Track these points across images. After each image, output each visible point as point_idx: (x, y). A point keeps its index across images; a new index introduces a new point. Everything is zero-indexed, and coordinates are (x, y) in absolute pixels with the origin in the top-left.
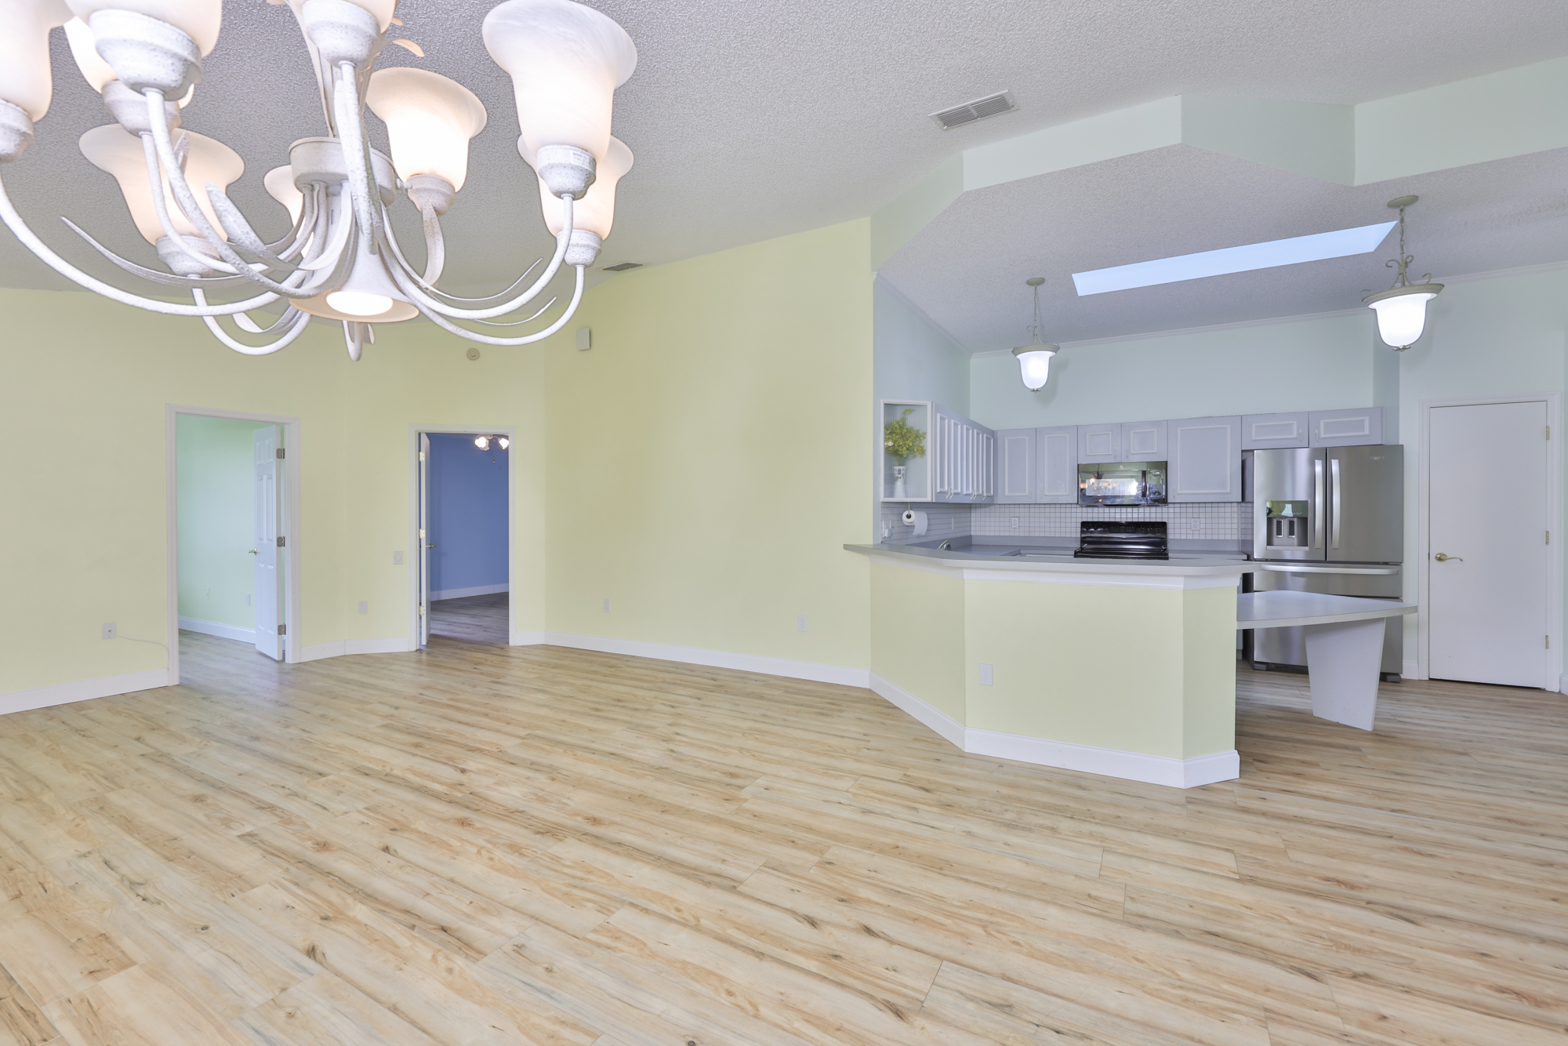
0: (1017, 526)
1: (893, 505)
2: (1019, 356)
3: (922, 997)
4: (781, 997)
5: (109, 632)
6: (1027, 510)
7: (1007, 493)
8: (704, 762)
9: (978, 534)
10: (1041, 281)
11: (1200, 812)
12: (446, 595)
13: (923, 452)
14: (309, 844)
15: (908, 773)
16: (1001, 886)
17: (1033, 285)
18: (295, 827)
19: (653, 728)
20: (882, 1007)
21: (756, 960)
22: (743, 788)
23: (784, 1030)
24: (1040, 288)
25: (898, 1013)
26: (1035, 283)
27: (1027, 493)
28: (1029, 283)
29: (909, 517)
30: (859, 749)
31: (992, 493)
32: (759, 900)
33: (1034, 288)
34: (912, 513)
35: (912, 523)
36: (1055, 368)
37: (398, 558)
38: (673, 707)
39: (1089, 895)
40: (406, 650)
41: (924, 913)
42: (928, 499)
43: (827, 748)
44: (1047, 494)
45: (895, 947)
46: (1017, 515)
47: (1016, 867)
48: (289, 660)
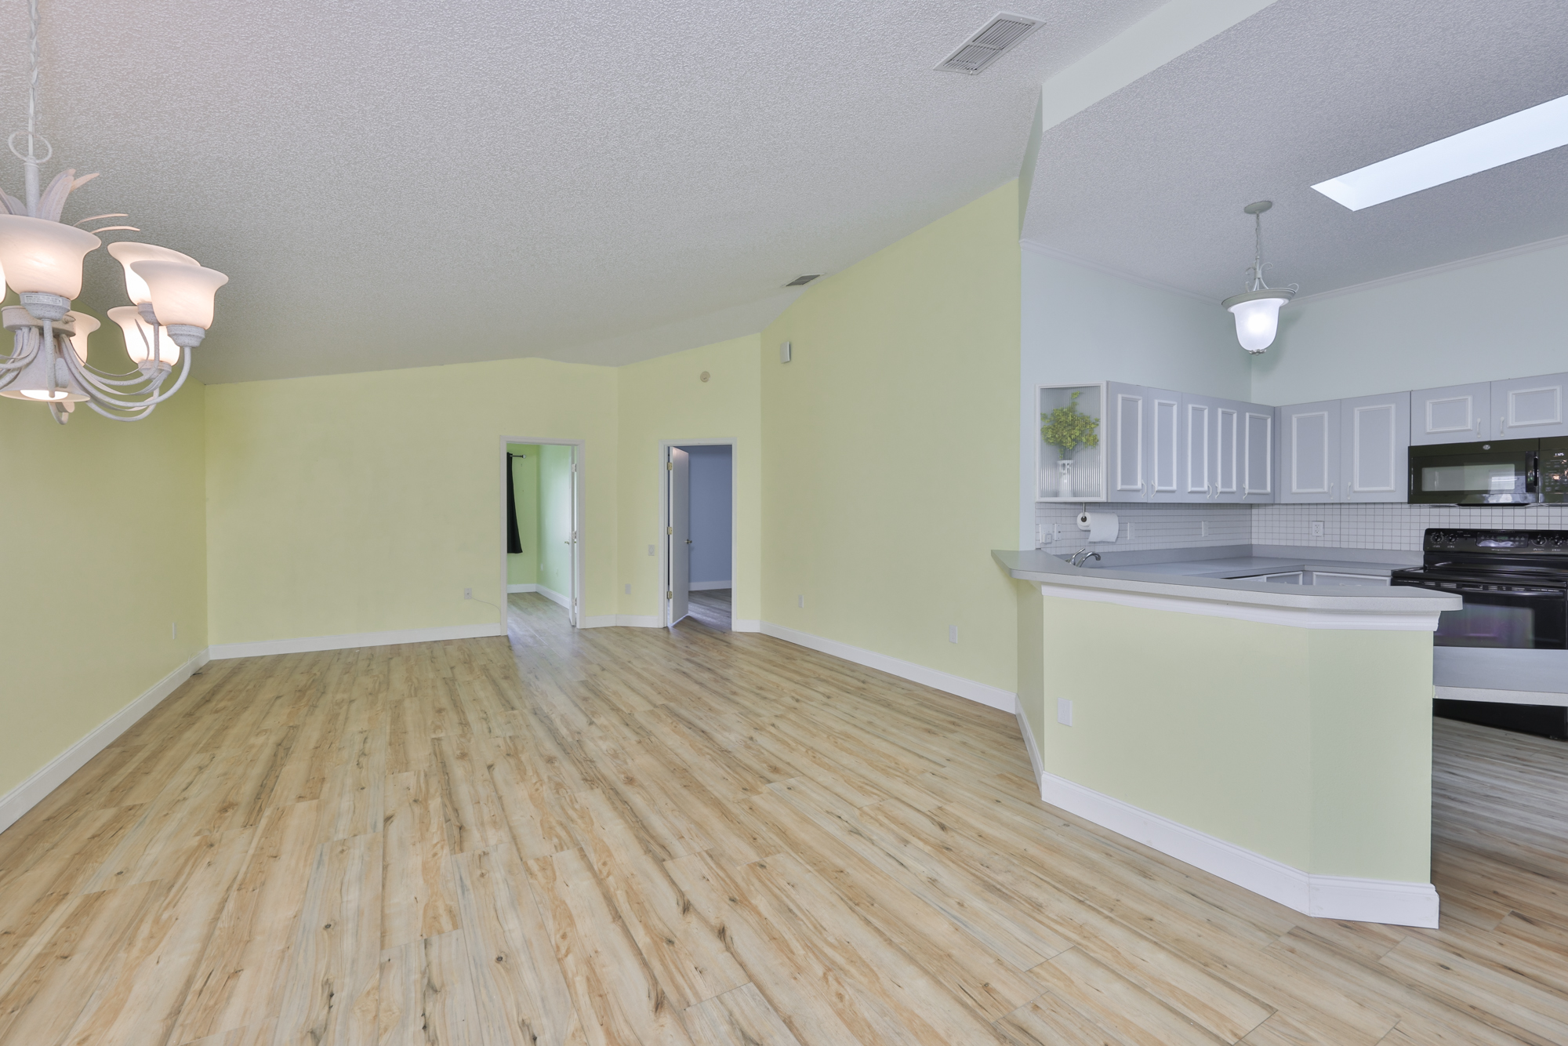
0: (1320, 533)
1: (1063, 506)
2: (1232, 309)
3: (693, 1000)
4: (593, 954)
5: (468, 595)
6: (1337, 512)
7: (1295, 489)
8: (766, 753)
9: (1262, 542)
10: (1267, 206)
11: (1292, 951)
12: (696, 586)
13: (1096, 442)
14: (622, 776)
15: (945, 807)
16: (896, 940)
17: (1253, 213)
18: (619, 762)
19: (759, 715)
20: (653, 995)
21: (609, 918)
22: (769, 782)
23: (565, 978)
24: (1262, 215)
25: (659, 1005)
26: (1258, 209)
27: (1326, 490)
28: (1249, 211)
29: (1084, 519)
30: (923, 772)
31: (1269, 489)
32: (670, 876)
33: (1255, 215)
34: (1087, 515)
35: (1088, 526)
36: (1285, 321)
37: (651, 551)
38: (797, 701)
39: (986, 985)
40: (656, 627)
41: (788, 936)
42: (1103, 499)
43: (893, 765)
44: (1359, 487)
45: (728, 954)
46: (1321, 518)
47: (939, 929)
48: (578, 626)
